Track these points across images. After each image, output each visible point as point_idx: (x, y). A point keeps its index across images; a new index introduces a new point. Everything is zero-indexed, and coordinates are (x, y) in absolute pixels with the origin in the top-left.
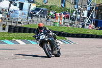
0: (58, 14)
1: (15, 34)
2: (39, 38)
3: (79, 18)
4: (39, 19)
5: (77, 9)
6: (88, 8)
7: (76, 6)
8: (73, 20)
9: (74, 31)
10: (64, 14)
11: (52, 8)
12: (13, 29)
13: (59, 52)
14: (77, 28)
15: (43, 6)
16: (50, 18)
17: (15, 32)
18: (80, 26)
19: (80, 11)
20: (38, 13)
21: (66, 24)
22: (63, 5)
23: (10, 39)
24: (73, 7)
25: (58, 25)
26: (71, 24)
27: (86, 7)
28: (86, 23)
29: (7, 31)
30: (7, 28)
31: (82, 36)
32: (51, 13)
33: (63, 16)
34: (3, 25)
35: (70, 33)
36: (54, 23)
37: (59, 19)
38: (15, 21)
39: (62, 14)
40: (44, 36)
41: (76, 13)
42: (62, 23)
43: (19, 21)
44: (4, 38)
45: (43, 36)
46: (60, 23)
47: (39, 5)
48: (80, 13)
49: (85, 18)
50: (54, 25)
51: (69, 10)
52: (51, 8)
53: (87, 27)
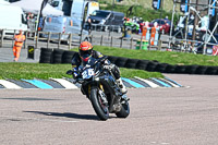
0: (147, 23)
1: (55, 66)
2: (80, 76)
3: (190, 32)
4: (106, 35)
5: (187, 14)
6: (211, 12)
7: (184, 7)
8: (179, 36)
9: (180, 59)
10: (160, 23)
11: (133, 11)
12: (49, 57)
13: (126, 107)
14: (187, 54)
15: (114, 7)
16: (130, 32)
17: (54, 61)
18: (194, 49)
19: (192, 18)
20: (103, 22)
21: (163, 45)
22: (156, 4)
23: (43, 78)
24: (178, 9)
25: (146, 48)
26: (174, 46)
27: (207, 9)
28: (207, 42)
29: (37, 59)
30: (37, 53)
31: (199, 70)
32: (132, 22)
33: (158, 28)
34: (30, 47)
35: (173, 64)
36: (138, 42)
37: (148, 34)
38: (54, 39)
39: (156, 24)
40: (91, 72)
41: (184, 22)
42: (155, 43)
43: (62, 39)
44: (32, 76)
45: (90, 70)
46: (151, 42)
47: (105, 5)
48: (192, 22)
49: (203, 32)
50: (138, 48)
51: (170, 15)
52: (131, 12)
53: (209, 51)
